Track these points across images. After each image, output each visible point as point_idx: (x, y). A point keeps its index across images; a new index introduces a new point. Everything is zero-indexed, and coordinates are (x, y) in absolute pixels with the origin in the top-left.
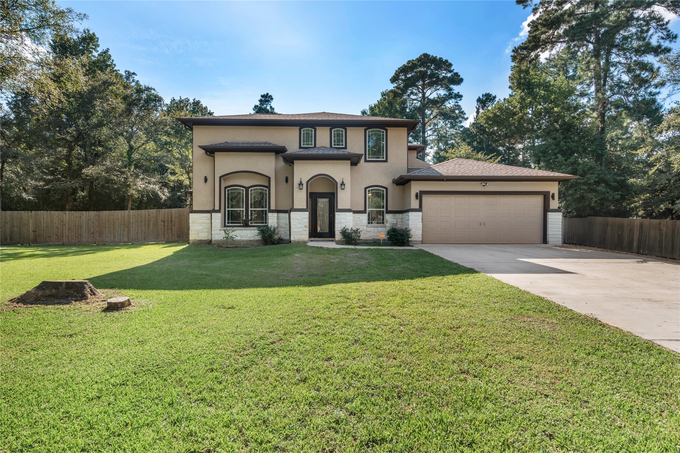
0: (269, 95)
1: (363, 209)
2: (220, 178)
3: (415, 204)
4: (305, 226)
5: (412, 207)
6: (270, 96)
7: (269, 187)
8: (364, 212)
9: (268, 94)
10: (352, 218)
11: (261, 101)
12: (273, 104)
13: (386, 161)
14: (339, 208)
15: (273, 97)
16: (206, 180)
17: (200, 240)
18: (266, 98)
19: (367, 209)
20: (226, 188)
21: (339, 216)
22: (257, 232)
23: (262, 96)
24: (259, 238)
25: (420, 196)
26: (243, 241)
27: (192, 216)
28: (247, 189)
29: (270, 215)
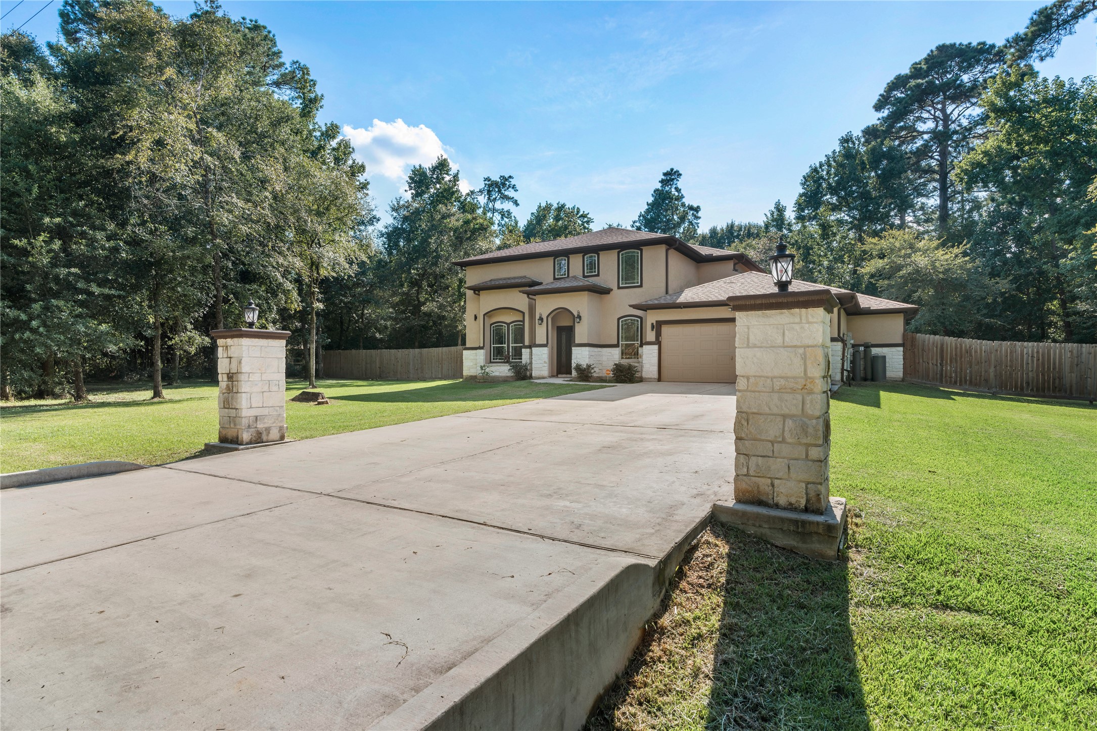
0: (675, 170)
1: (616, 343)
2: (484, 315)
3: (650, 336)
4: (545, 362)
5: (648, 340)
6: (675, 172)
7: (523, 321)
8: (617, 346)
9: (672, 170)
10: (587, 353)
11: (662, 181)
12: (680, 184)
13: (641, 286)
14: (577, 341)
15: (680, 172)
16: (476, 318)
17: (471, 376)
18: (671, 176)
19: (620, 343)
20: (491, 325)
21: (576, 351)
22: (509, 367)
23: (665, 174)
24: (510, 374)
25: (658, 326)
26: (501, 377)
27: (465, 352)
28: (508, 324)
29: (523, 350)
